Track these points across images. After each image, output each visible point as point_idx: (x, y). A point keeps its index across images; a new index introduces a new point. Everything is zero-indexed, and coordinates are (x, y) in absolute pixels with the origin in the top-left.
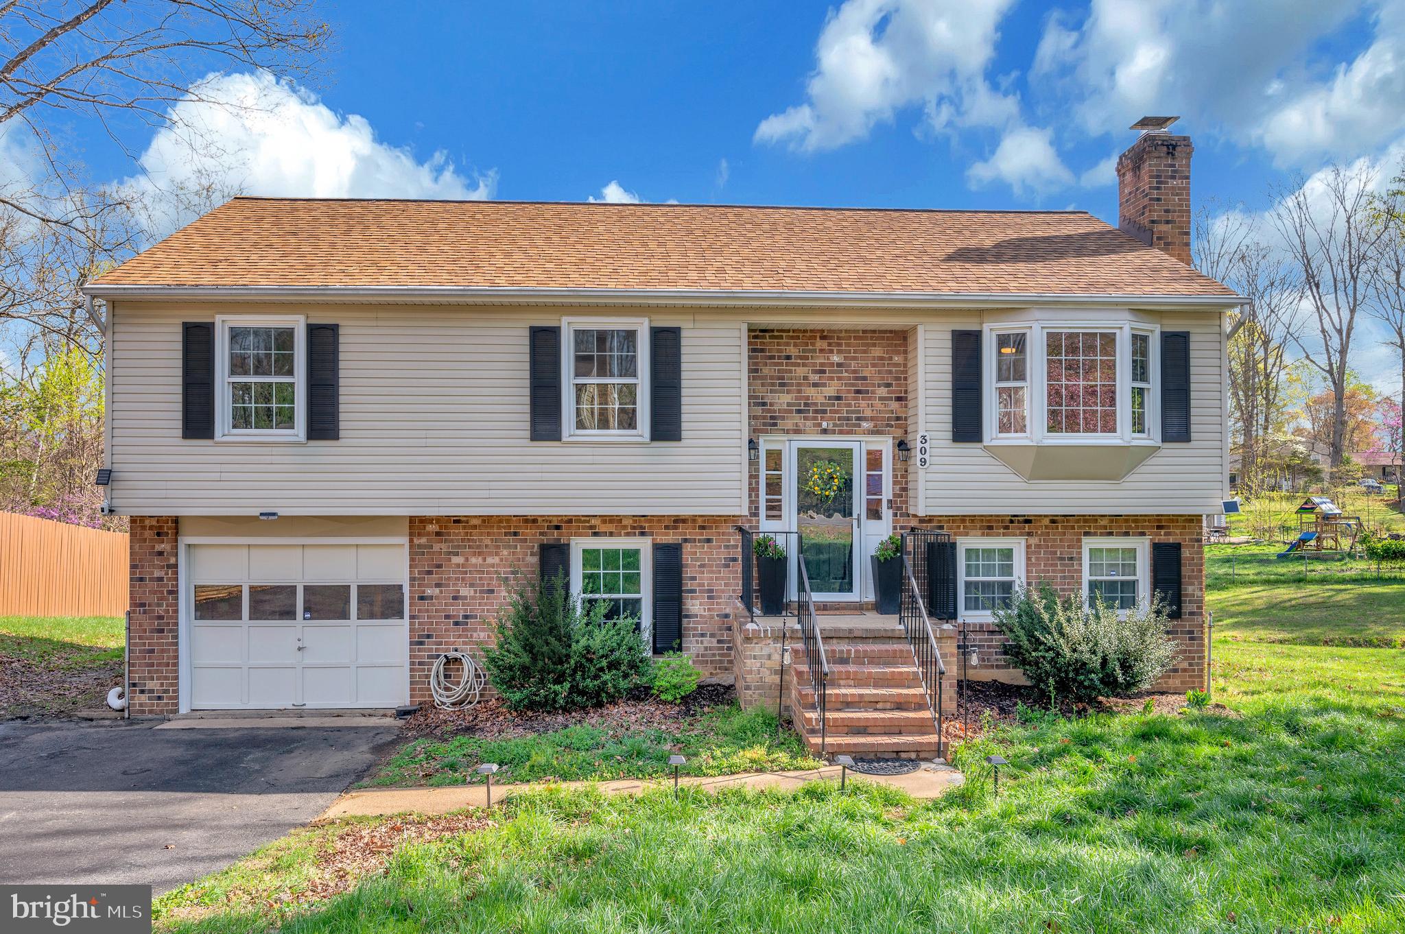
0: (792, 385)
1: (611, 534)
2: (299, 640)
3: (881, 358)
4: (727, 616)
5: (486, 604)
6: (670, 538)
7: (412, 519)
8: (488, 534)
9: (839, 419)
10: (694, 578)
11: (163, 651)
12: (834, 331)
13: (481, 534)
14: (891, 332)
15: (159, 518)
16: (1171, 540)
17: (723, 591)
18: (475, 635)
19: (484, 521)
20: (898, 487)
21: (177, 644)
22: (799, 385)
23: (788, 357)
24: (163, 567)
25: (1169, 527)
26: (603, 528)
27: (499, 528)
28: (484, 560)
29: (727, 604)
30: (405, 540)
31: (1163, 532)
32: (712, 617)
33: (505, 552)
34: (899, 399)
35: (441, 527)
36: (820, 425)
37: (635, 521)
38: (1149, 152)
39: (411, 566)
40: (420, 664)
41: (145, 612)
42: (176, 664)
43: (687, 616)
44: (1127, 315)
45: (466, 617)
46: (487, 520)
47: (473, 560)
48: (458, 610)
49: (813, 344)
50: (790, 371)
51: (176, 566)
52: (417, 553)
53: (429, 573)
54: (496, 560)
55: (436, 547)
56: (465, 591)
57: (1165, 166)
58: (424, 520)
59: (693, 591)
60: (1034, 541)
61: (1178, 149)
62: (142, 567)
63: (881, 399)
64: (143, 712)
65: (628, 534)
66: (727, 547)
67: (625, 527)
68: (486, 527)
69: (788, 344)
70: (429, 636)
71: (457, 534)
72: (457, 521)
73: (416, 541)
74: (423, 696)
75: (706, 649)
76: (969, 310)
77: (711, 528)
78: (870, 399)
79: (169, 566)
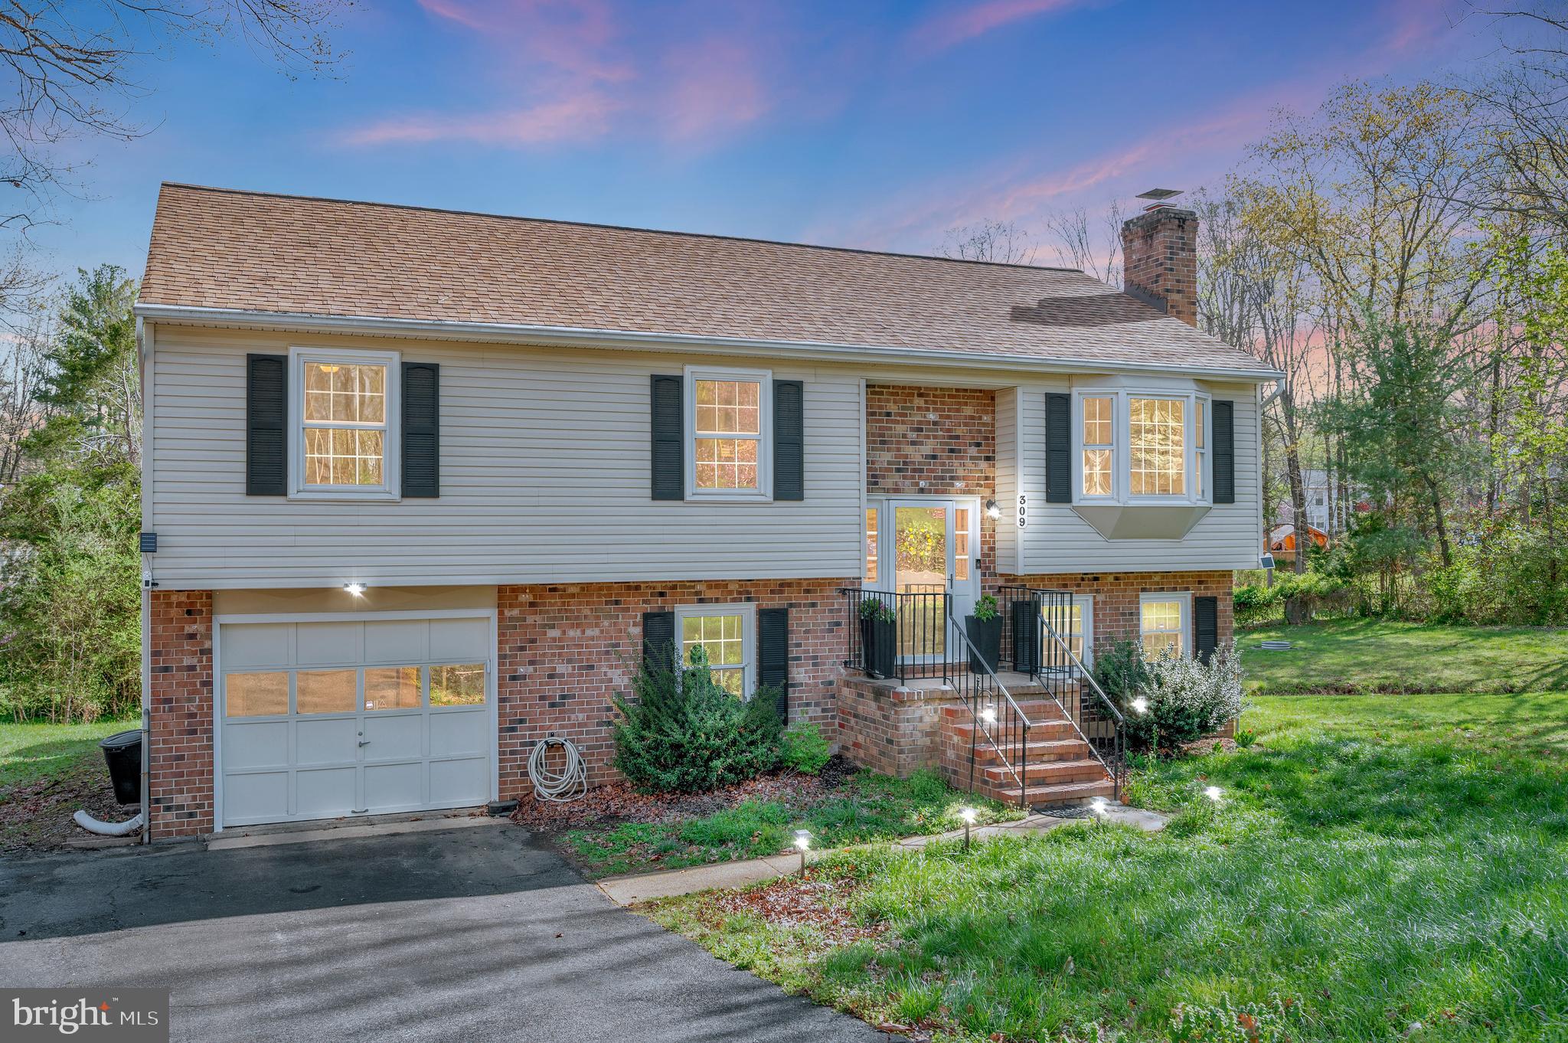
0: (891, 442)
1: (717, 600)
2: (360, 734)
3: (972, 418)
4: (831, 683)
5: (585, 682)
6: (775, 603)
7: (501, 589)
8: (588, 603)
9: (935, 478)
10: (799, 645)
11: (195, 756)
12: (931, 389)
13: (580, 604)
14: (981, 391)
15: (190, 593)
16: (1209, 594)
17: (827, 657)
18: (573, 716)
19: (583, 589)
20: (986, 547)
21: (211, 747)
22: (898, 442)
23: (888, 414)
24: (195, 653)
25: (1207, 582)
26: (709, 594)
27: (599, 596)
28: (583, 632)
29: (831, 670)
30: (492, 613)
31: (1202, 586)
32: (816, 685)
33: (606, 623)
34: (988, 459)
35: (535, 597)
36: (917, 484)
37: (741, 586)
38: (1164, 224)
39: (500, 642)
40: (512, 753)
41: (171, 710)
42: (211, 772)
43: (793, 685)
44: (1192, 385)
45: (563, 697)
46: (586, 589)
47: (571, 633)
48: (554, 690)
49: (911, 402)
50: (890, 429)
51: (209, 651)
52: (508, 627)
53: (522, 649)
54: (596, 632)
55: (530, 620)
56: (561, 668)
57: (1177, 238)
58: (516, 589)
59: (798, 659)
60: (1100, 597)
61: (1187, 223)
62: (168, 653)
63: (972, 458)
64: (170, 833)
65: (734, 600)
66: (831, 611)
67: (731, 592)
68: (585, 596)
69: (888, 401)
70: (521, 721)
71: (551, 604)
72: (553, 589)
73: (507, 613)
74: (514, 789)
75: (811, 719)
76: (1060, 374)
77: (815, 591)
78: (962, 458)
79: (203, 652)
